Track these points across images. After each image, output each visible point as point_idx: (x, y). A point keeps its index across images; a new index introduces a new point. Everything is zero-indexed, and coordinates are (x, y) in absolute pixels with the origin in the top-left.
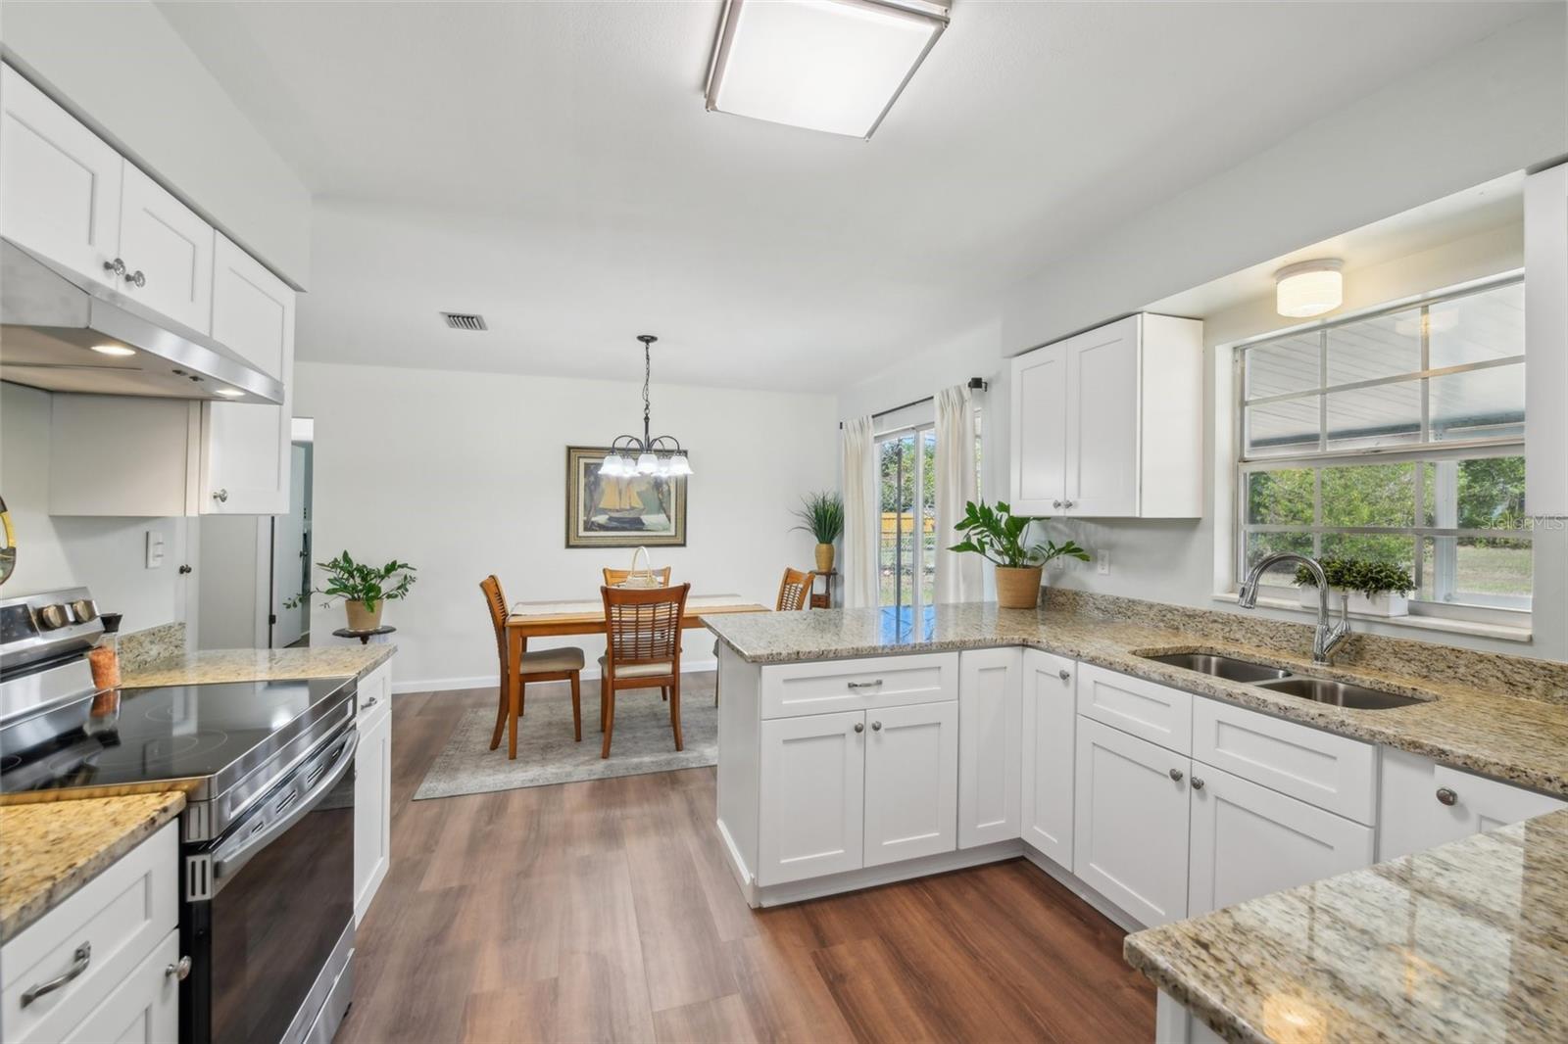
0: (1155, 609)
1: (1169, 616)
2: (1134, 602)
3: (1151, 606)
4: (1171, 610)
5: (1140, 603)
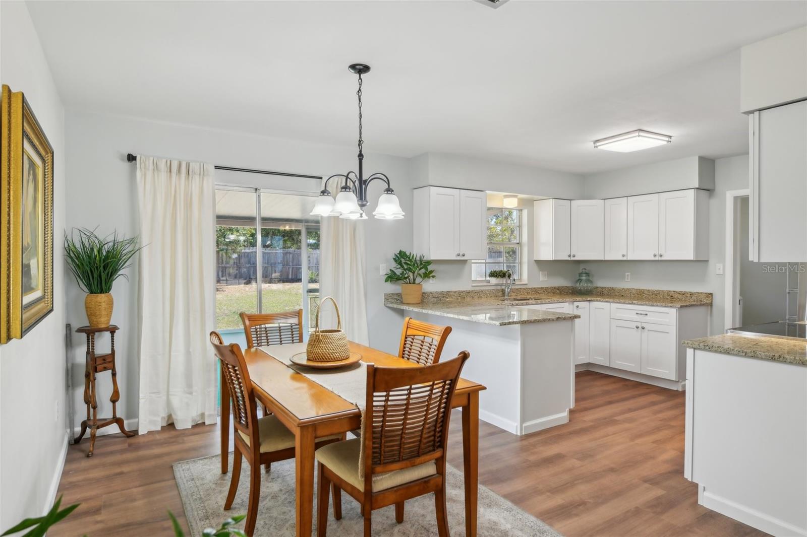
0: (457, 293)
1: (462, 294)
2: (449, 292)
3: (455, 292)
4: (462, 292)
5: (451, 292)
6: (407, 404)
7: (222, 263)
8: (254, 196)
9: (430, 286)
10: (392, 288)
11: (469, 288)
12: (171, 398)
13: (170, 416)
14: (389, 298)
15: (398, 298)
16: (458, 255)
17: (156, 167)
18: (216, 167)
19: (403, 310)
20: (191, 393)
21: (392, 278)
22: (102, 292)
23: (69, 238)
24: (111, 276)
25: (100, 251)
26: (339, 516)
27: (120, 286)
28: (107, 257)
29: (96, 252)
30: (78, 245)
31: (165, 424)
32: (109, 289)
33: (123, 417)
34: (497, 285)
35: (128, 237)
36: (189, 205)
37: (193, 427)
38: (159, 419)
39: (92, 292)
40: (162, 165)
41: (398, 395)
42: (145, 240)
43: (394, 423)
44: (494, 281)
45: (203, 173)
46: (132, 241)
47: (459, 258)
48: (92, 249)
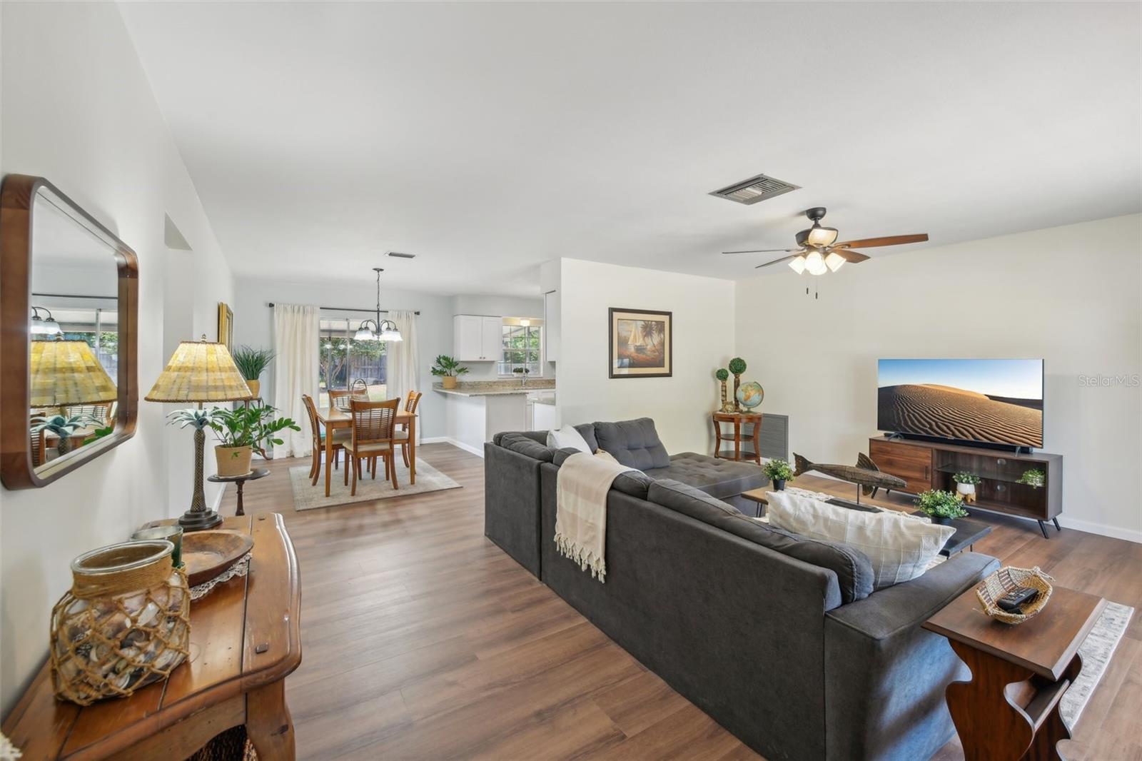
0: (486, 383)
1: (490, 383)
3: (484, 382)
5: (482, 382)
6: (370, 419)
7: (365, 365)
8: (346, 323)
9: (466, 378)
10: (438, 379)
11: (496, 380)
12: (293, 440)
13: (292, 452)
14: (435, 385)
15: (441, 385)
16: (481, 358)
17: (285, 309)
18: (321, 308)
19: (446, 393)
20: (303, 437)
21: (435, 372)
22: (253, 379)
23: (237, 350)
24: (259, 371)
25: (253, 357)
26: (360, 478)
27: (263, 376)
28: (257, 360)
29: (251, 358)
30: (241, 354)
31: (289, 456)
32: (258, 378)
33: (264, 449)
34: (517, 378)
35: (269, 349)
36: (304, 331)
37: (305, 457)
38: (285, 452)
39: (248, 379)
40: (289, 308)
41: (365, 415)
42: (278, 350)
43: (365, 425)
44: (515, 375)
45: (313, 312)
46: (271, 351)
47: (481, 360)
48: (249, 356)
